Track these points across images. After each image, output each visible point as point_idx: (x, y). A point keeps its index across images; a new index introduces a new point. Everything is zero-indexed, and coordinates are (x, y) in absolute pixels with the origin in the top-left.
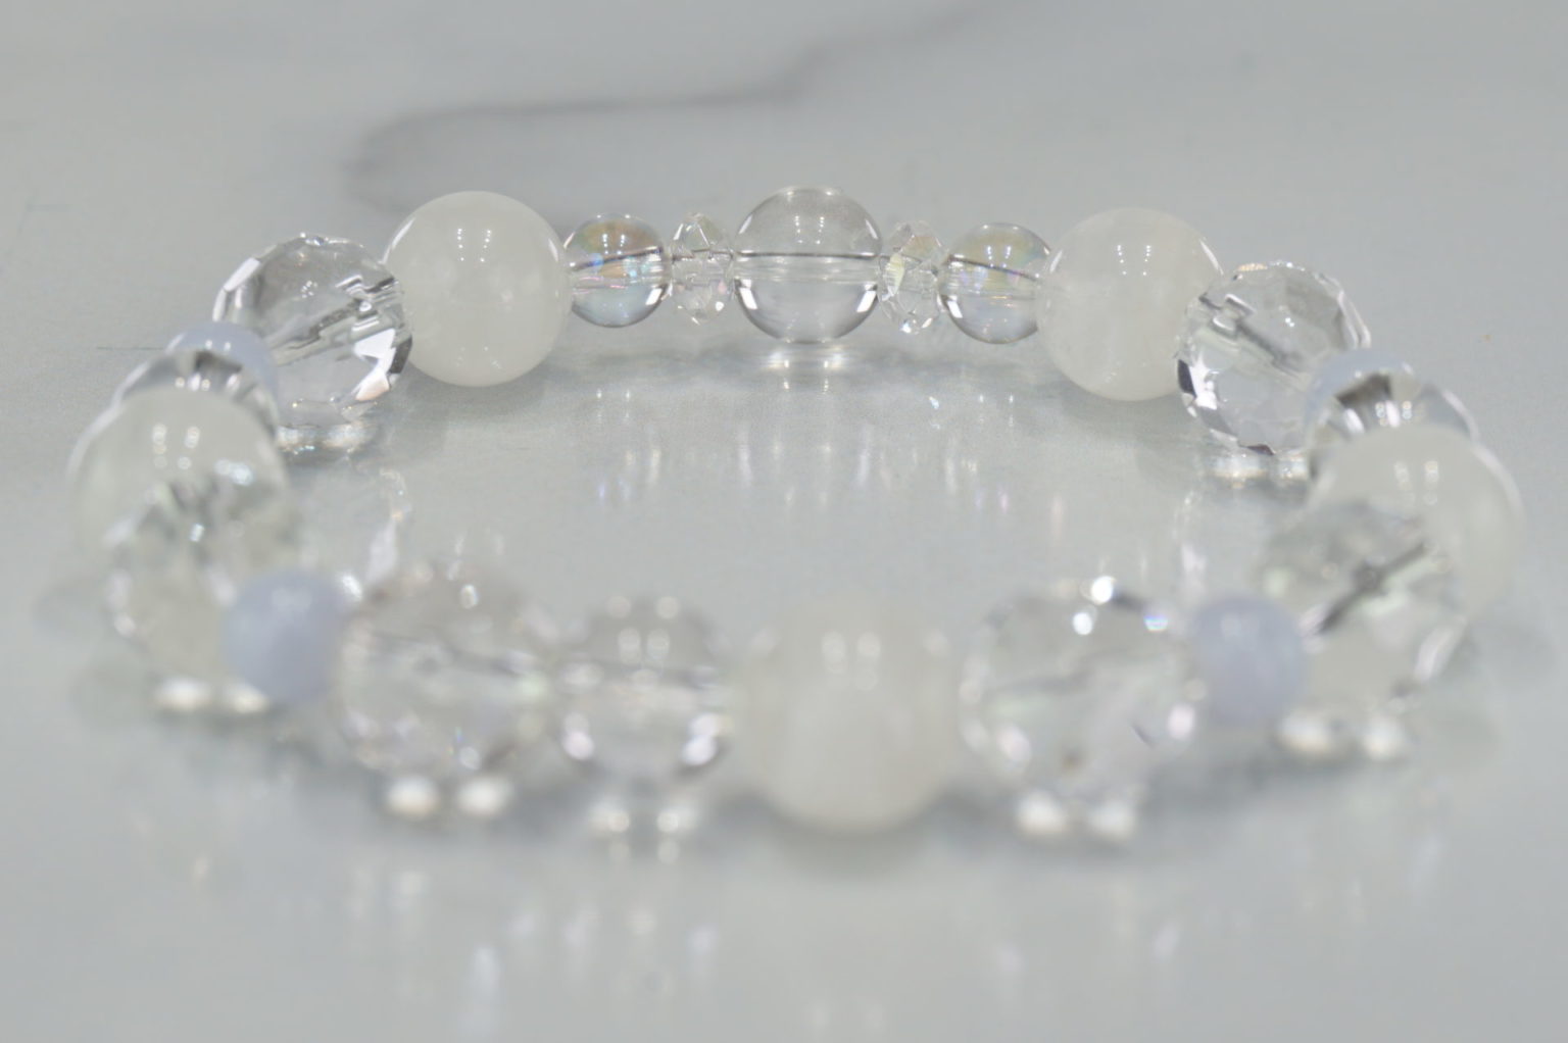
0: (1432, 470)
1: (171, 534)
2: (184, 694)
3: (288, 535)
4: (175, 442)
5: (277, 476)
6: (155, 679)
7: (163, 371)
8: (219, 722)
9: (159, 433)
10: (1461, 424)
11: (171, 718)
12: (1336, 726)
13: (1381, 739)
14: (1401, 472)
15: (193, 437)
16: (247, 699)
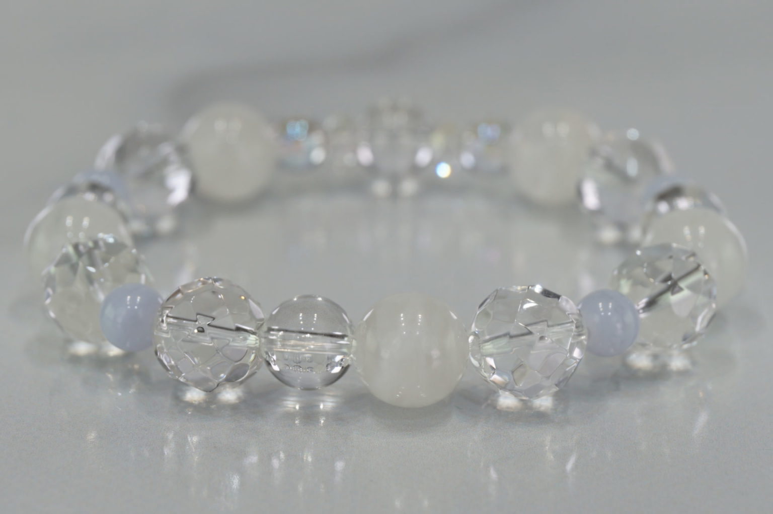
0: (702, 230)
1: (74, 268)
2: (82, 348)
3: (134, 269)
4: (77, 225)
5: (128, 242)
6: (69, 341)
7: (72, 191)
8: (100, 362)
9: (69, 221)
10: (716, 209)
11: (76, 360)
12: (655, 357)
13: (677, 363)
14: (687, 231)
15: (86, 222)
16: (114, 351)
